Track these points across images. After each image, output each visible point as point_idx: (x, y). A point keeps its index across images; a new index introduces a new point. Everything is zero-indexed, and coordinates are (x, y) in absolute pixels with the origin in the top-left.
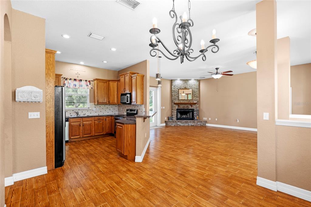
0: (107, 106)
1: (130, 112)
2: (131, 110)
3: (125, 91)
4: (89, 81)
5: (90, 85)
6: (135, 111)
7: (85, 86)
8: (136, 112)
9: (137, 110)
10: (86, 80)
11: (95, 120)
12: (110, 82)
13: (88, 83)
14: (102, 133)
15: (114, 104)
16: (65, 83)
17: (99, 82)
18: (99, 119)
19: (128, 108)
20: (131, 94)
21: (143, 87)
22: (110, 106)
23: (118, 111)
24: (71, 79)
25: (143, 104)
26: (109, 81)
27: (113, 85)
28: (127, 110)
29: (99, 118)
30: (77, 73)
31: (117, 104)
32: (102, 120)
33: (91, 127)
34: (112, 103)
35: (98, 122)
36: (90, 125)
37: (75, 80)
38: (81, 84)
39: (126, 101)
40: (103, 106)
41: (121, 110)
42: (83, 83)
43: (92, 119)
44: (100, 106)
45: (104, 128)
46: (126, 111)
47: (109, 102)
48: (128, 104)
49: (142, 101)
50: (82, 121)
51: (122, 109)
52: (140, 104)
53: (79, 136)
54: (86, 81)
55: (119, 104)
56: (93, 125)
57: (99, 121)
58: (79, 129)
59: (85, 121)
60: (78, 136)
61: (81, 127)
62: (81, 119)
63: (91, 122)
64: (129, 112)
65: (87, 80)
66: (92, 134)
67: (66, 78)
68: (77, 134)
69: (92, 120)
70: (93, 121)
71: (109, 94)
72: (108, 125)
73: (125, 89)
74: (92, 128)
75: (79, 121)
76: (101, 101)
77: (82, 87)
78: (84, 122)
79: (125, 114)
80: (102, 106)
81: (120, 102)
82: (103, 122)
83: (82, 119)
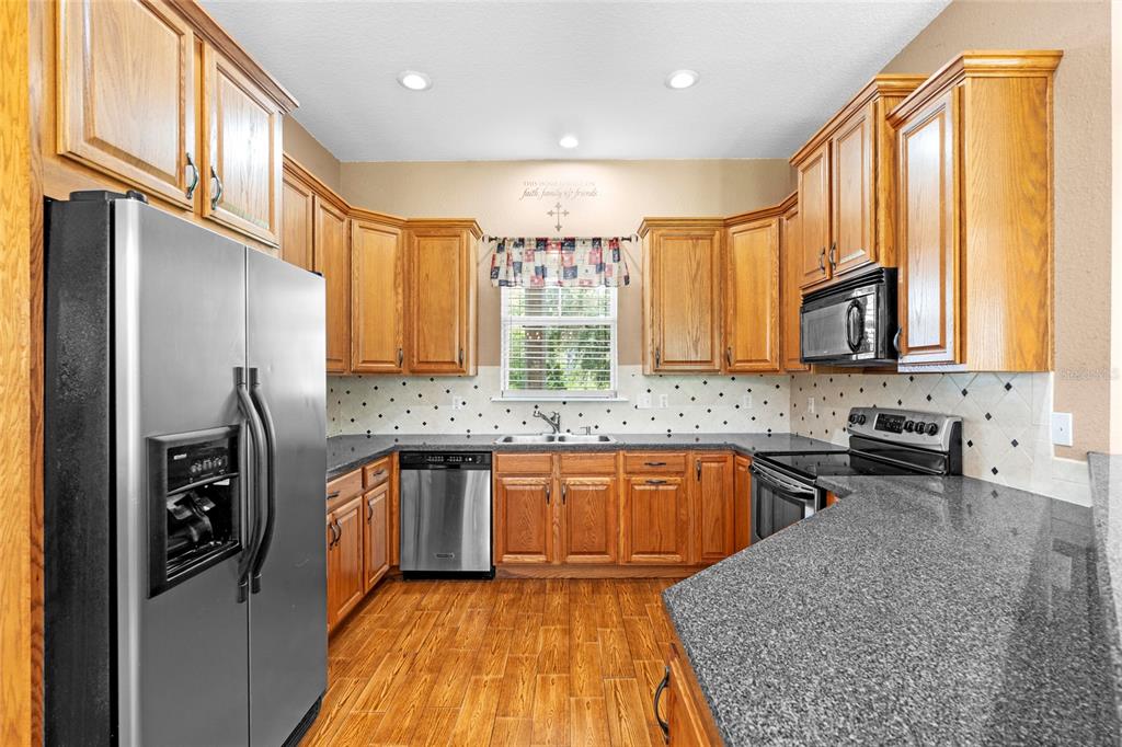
0: (717, 384)
1: (881, 435)
2: (889, 422)
3: (832, 265)
4: (614, 242)
5: (616, 265)
6: (934, 431)
7: (592, 269)
8: (941, 442)
9: (958, 427)
10: (598, 236)
11: (629, 469)
12: (733, 229)
13: (608, 254)
14: (677, 558)
15: (761, 372)
16: (497, 264)
17: (667, 237)
18: (656, 467)
19: (863, 401)
20: (890, 283)
21: (1045, 187)
22: (741, 385)
23: (793, 416)
24: (522, 240)
25: (1042, 366)
26: (727, 223)
27: (754, 248)
28: (857, 417)
29: (658, 455)
30: (555, 210)
31: (776, 371)
32: (677, 473)
33: (611, 509)
34: (747, 366)
35: (652, 483)
36: (603, 496)
37: (542, 243)
38: (571, 259)
39: (846, 349)
40: (697, 382)
41: (812, 408)
42: (582, 255)
43: (616, 467)
44: (677, 382)
45: (686, 523)
46: (845, 422)
47: (727, 358)
48: (868, 368)
49: (1030, 336)
50: (556, 469)
51: (816, 404)
52: (998, 364)
53: (542, 558)
54: (597, 241)
55: (792, 374)
56: (617, 497)
57: (655, 479)
58: (543, 513)
59: (573, 474)
60: (540, 553)
61: (556, 508)
62: (555, 457)
63: (607, 479)
64: (869, 429)
65: (599, 239)
66: (612, 551)
67: (502, 237)
68: (534, 545)
69: (613, 470)
70: (622, 476)
71: (724, 310)
72: (712, 510)
73: (832, 247)
74: (612, 519)
75: (545, 467)
76: (674, 351)
77: (575, 276)
78: (570, 480)
79: (841, 440)
80: (691, 386)
81: (797, 355)
82: (681, 488)
83: (560, 458)
